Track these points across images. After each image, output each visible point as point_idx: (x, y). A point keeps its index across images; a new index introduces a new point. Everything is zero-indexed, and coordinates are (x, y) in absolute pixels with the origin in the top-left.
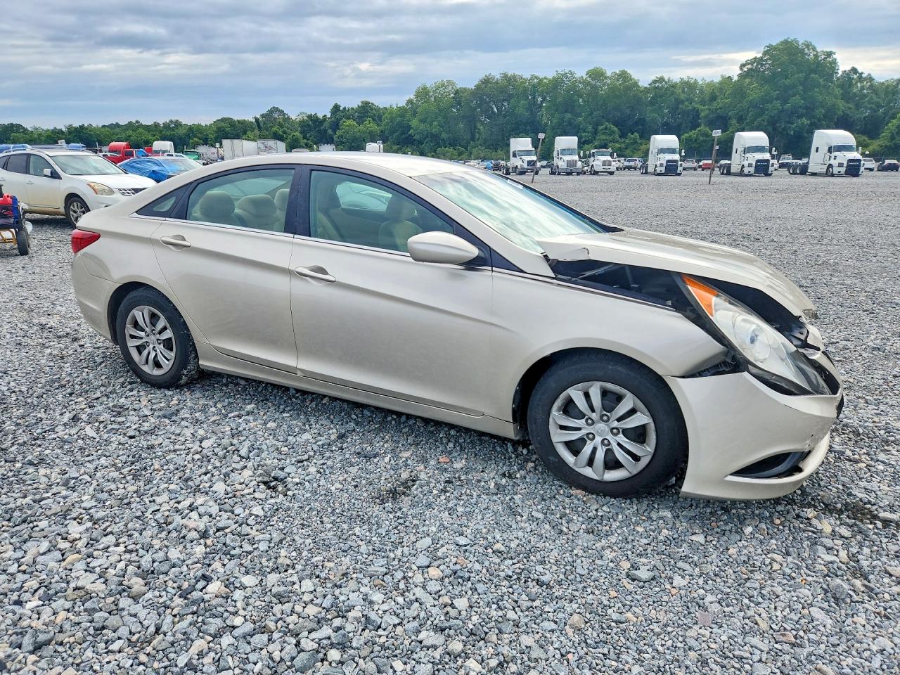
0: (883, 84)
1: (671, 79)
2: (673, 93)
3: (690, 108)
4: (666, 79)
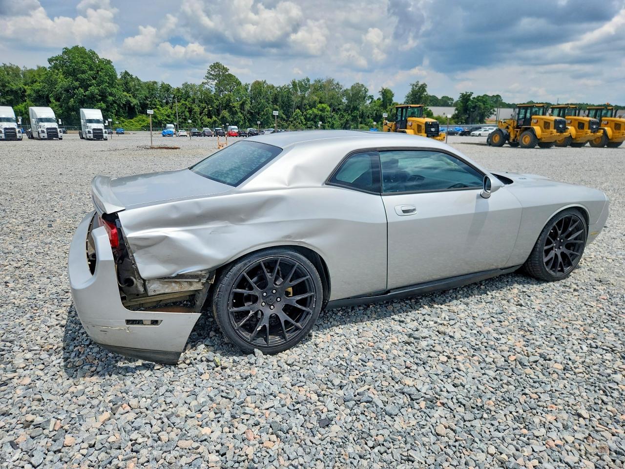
0: (145, 83)
3: (17, 87)
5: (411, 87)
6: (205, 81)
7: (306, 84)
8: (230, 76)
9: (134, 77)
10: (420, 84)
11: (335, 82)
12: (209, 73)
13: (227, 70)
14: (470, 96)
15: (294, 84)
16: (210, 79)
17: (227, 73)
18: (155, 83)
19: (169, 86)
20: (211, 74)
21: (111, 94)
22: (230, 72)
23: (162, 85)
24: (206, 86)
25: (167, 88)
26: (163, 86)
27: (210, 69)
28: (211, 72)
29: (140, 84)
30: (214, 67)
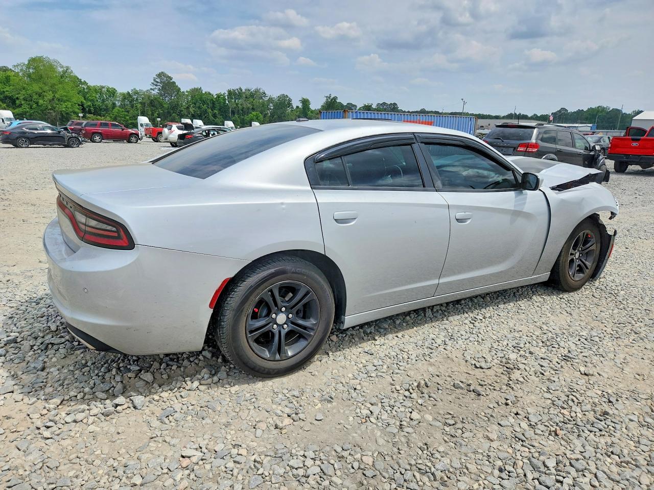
5: (325, 98)
6: (153, 88)
7: (239, 93)
8: (174, 83)
9: (82, 81)
10: (332, 97)
11: (261, 91)
12: (155, 80)
13: (171, 79)
14: (371, 106)
15: (230, 92)
16: (156, 85)
17: (171, 81)
19: (115, 89)
20: (158, 82)
22: (173, 80)
24: (153, 92)
25: (112, 93)
26: (108, 90)
27: (155, 77)
28: (157, 80)
29: (89, 87)
30: (159, 75)
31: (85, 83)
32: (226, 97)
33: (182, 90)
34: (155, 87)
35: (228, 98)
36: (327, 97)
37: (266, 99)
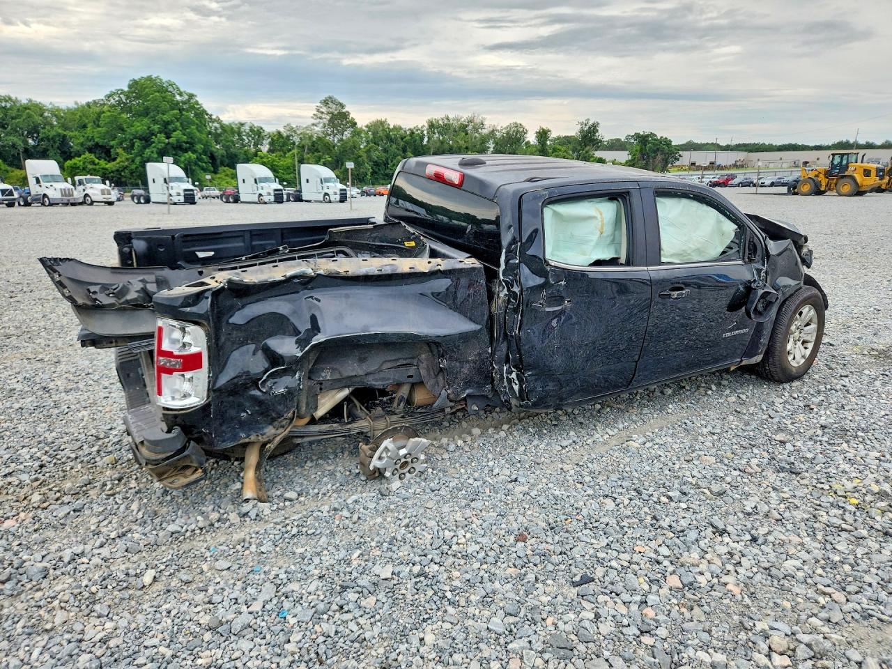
1: (19, 99)
2: (29, 116)
3: (54, 133)
4: (14, 98)
5: (579, 126)
6: (315, 121)
7: (445, 125)
8: (347, 114)
9: (214, 117)
10: (591, 123)
11: (477, 120)
12: (318, 111)
13: (342, 106)
15: (431, 125)
16: (320, 118)
17: (344, 111)
18: (242, 125)
19: (261, 128)
20: (322, 113)
21: (200, 141)
22: (346, 109)
23: (251, 127)
24: (317, 129)
25: (257, 134)
26: (251, 130)
27: (319, 104)
28: (321, 110)
29: (222, 127)
30: (325, 102)
31: (218, 121)
32: (425, 132)
33: (359, 125)
34: (318, 120)
35: (428, 133)
36: (582, 123)
37: (485, 131)
